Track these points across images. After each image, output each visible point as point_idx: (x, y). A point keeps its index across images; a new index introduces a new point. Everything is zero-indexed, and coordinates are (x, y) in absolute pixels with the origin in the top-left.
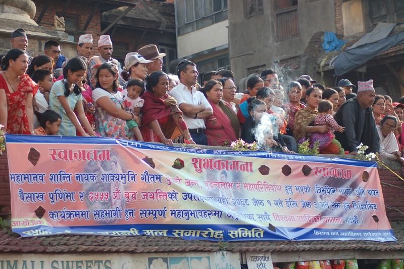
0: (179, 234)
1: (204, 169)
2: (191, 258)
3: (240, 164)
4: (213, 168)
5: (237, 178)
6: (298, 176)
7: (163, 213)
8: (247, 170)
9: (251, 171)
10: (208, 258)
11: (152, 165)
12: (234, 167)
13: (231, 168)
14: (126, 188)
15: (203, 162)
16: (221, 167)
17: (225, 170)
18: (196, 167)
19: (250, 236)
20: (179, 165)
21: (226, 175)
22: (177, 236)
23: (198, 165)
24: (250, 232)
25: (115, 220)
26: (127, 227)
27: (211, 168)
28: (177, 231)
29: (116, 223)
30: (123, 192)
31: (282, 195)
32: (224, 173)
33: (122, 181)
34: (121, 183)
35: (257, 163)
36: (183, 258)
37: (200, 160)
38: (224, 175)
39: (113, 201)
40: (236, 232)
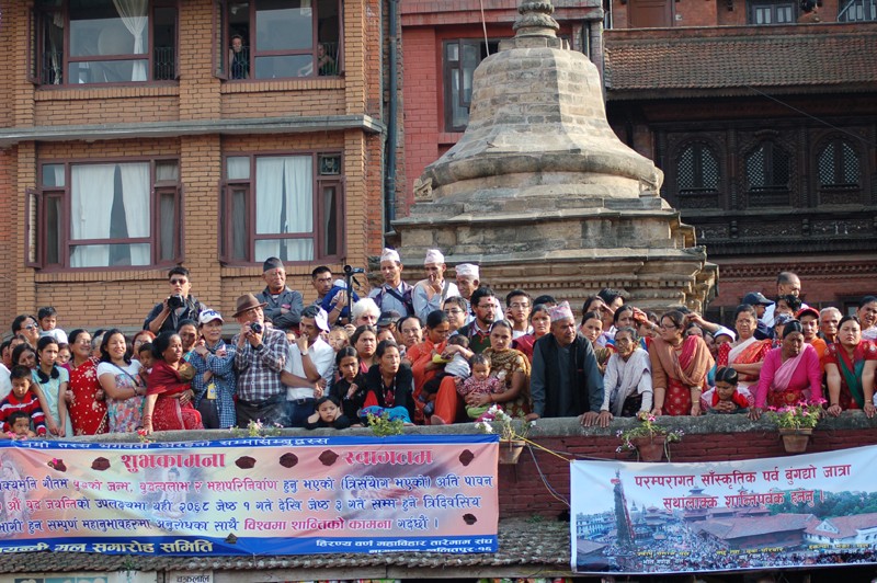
0: (101, 549)
1: (140, 468)
2: (79, 579)
3: (202, 458)
4: (156, 465)
5: (195, 475)
6: (311, 466)
7: (73, 524)
8: (215, 465)
9: (222, 465)
10: (106, 579)
11: (63, 468)
12: (192, 462)
13: (186, 464)
14: (27, 497)
15: (139, 460)
16: (170, 463)
17: (176, 466)
18: (128, 466)
19: (192, 550)
20: (101, 464)
21: (178, 474)
22: (98, 551)
23: (131, 463)
24: (192, 545)
25: (13, 534)
26: (34, 542)
27: (153, 466)
28: (98, 545)
29: (15, 538)
30: (23, 502)
31: (276, 494)
32: (174, 470)
33: (21, 489)
34: (21, 492)
35: (233, 454)
36: (67, 579)
37: (135, 457)
38: (174, 474)
39: (9, 512)
40: (172, 545)
